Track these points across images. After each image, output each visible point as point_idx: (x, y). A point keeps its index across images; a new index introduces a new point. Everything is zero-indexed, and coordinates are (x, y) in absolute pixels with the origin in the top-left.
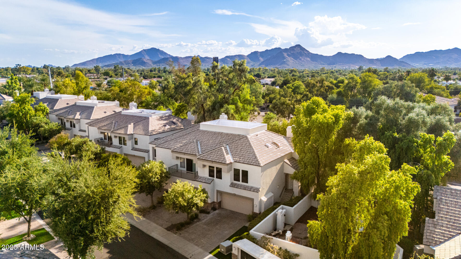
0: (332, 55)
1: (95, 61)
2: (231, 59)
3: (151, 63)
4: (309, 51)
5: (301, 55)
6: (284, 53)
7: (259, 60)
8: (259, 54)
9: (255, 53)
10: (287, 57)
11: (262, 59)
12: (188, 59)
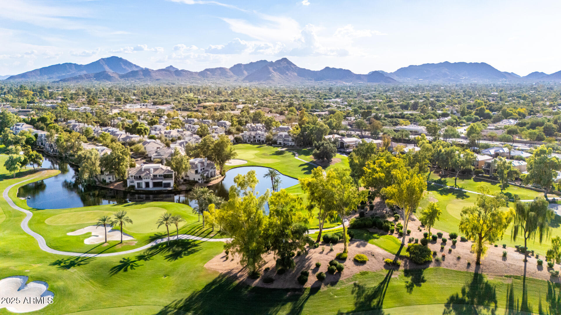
0: (319, 70)
1: (39, 72)
2: (211, 72)
3: (117, 77)
4: (296, 65)
5: (288, 70)
6: (270, 68)
7: (243, 74)
8: (243, 66)
9: (239, 66)
10: (273, 71)
11: (246, 73)
12: (161, 72)
